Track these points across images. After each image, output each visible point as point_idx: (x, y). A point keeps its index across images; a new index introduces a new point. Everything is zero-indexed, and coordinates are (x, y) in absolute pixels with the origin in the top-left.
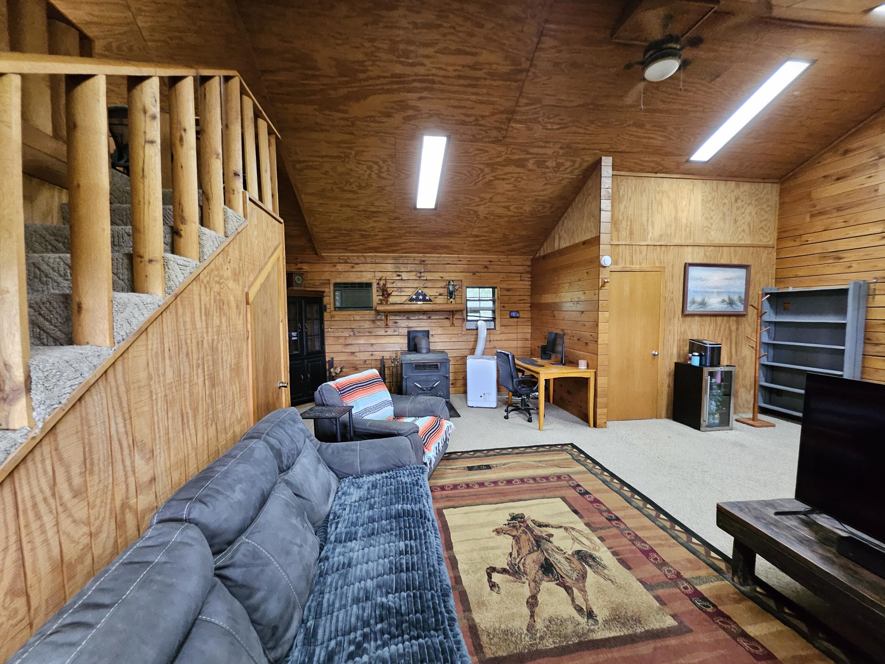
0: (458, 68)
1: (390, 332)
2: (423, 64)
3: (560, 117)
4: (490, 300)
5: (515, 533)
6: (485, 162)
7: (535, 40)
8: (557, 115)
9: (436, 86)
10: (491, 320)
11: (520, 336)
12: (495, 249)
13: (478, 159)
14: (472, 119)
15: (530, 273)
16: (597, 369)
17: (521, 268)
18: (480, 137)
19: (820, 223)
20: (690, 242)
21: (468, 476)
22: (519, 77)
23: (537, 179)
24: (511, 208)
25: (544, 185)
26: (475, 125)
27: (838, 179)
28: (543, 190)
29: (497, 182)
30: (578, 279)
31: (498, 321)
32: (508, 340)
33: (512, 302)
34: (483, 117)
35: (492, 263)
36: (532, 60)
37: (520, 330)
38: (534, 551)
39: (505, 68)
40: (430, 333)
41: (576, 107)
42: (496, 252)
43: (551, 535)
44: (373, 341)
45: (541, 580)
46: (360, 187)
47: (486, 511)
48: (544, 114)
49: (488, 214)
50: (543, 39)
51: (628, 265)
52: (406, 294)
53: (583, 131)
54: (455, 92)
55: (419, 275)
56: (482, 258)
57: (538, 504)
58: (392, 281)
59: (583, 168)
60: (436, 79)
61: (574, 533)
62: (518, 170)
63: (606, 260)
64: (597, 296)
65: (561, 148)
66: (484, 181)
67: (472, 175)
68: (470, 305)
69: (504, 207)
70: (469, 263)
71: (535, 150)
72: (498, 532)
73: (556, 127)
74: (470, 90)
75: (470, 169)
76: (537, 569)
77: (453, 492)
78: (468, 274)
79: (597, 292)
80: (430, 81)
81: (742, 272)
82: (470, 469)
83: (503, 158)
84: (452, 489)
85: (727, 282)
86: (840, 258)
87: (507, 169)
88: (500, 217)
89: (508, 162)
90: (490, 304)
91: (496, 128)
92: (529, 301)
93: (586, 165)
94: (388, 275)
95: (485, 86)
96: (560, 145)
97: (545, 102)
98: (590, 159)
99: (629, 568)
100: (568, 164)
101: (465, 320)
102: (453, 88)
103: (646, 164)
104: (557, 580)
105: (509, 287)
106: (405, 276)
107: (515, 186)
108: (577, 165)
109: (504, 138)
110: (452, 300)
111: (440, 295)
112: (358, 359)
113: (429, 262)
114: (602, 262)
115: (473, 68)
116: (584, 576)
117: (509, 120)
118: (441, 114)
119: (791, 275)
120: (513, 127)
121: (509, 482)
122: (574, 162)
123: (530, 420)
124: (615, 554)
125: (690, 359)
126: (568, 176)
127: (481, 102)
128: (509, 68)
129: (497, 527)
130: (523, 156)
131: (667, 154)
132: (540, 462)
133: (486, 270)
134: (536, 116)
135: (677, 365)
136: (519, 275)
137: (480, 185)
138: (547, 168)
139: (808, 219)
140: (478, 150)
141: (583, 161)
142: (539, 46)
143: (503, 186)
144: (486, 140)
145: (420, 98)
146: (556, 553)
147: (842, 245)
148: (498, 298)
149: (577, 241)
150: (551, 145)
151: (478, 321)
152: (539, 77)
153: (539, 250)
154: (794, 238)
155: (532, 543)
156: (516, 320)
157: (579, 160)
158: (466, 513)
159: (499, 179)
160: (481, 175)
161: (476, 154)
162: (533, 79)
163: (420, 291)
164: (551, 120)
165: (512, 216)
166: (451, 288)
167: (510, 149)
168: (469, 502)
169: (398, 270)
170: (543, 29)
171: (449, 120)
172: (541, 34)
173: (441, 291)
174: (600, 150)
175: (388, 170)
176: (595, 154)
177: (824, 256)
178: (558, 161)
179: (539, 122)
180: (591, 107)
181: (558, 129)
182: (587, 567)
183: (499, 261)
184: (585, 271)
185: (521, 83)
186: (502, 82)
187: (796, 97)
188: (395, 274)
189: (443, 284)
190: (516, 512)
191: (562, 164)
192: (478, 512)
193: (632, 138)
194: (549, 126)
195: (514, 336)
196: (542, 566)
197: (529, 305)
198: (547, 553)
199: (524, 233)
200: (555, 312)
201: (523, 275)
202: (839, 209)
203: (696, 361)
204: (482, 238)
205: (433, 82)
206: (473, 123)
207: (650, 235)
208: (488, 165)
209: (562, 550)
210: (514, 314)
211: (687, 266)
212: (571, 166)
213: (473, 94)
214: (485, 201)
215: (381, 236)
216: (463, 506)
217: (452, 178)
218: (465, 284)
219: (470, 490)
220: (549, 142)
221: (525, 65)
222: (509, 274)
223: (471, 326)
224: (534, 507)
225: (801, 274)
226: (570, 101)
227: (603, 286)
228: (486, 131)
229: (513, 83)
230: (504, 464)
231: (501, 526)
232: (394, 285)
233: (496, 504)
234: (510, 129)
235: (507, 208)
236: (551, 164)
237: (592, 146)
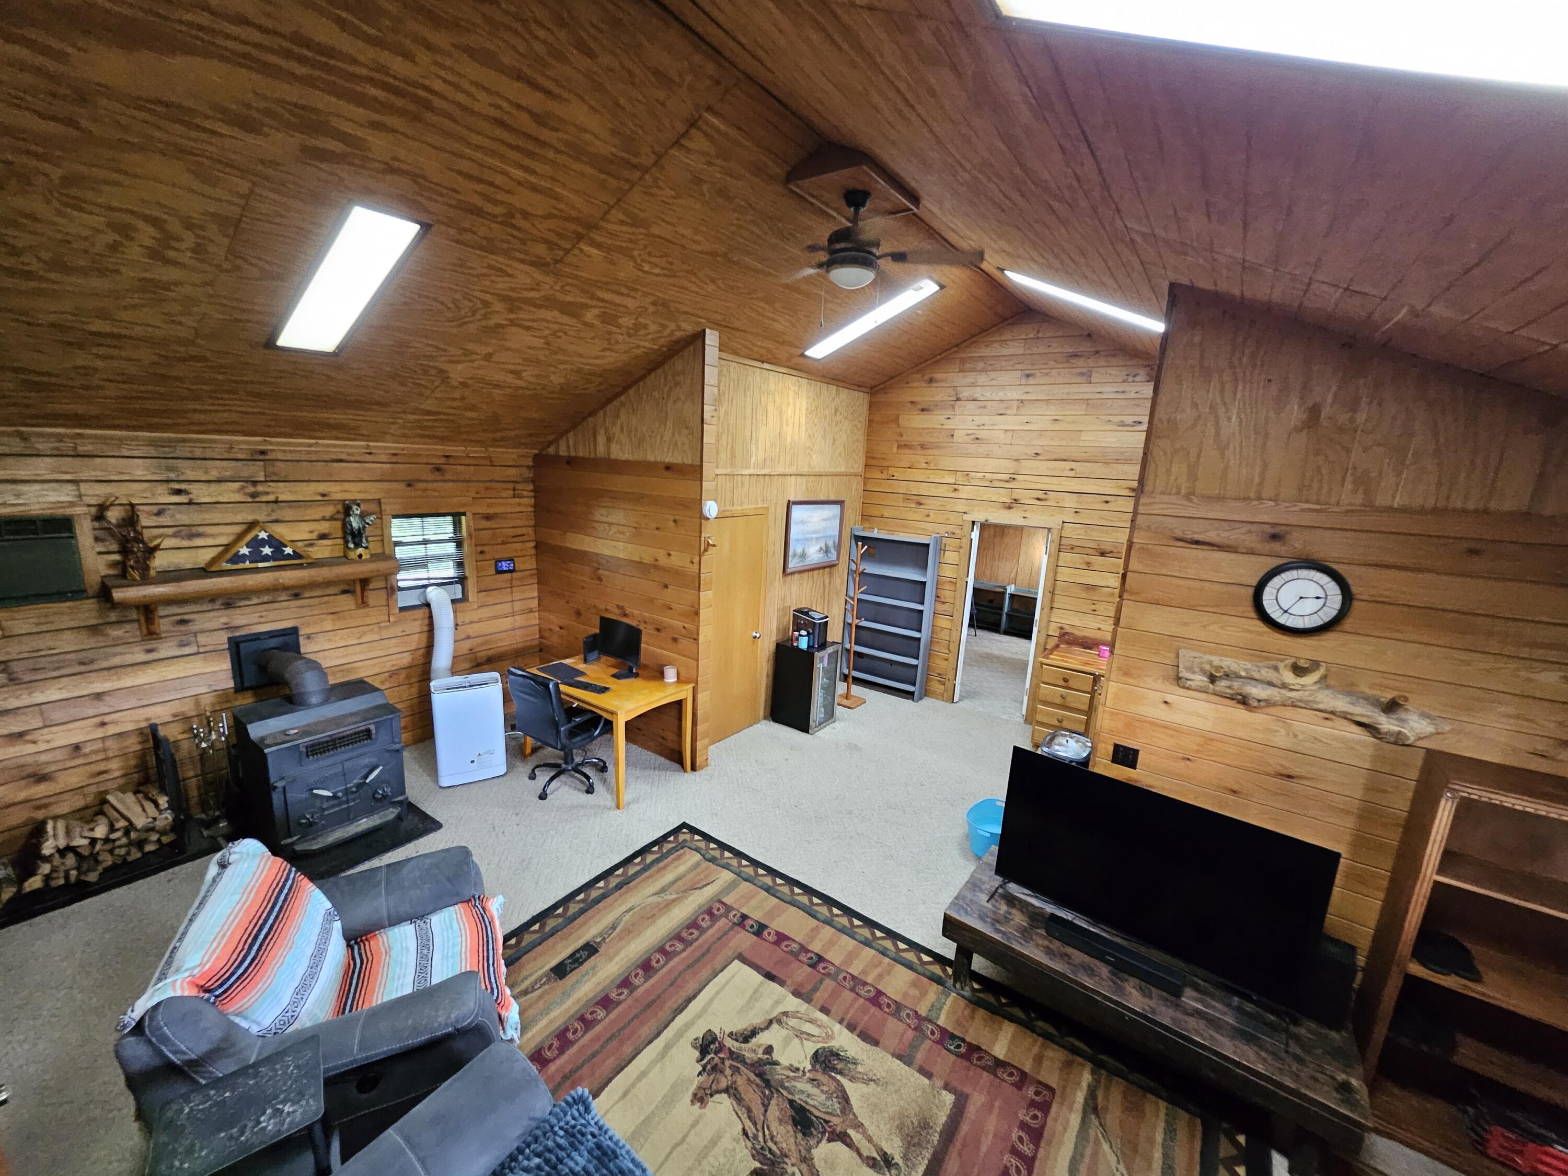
0: (505, 105)
1: (166, 649)
2: (408, 56)
3: (670, 259)
4: (449, 540)
5: (724, 1084)
6: (501, 292)
7: (681, 127)
8: (665, 255)
9: (428, 116)
10: (457, 583)
11: (518, 606)
12: (464, 436)
13: (488, 283)
14: (499, 210)
15: (533, 481)
16: (697, 683)
17: (513, 471)
18: (506, 246)
19: (907, 457)
20: (793, 470)
21: (566, 994)
22: (626, 174)
23: (593, 338)
24: (524, 374)
25: (603, 350)
26: (501, 223)
27: (923, 410)
28: (596, 358)
29: (514, 329)
30: (655, 526)
31: (471, 584)
32: (495, 618)
33: (499, 541)
34: (526, 215)
35: (452, 461)
36: (660, 157)
37: (517, 596)
38: (770, 1099)
39: (605, 146)
40: (301, 633)
41: (701, 253)
42: (465, 441)
43: (769, 1050)
44: (99, 686)
45: (809, 1150)
46: (58, 265)
47: (654, 1063)
48: (646, 247)
49: (471, 378)
50: (693, 131)
51: (728, 508)
52: (210, 541)
53: (697, 289)
54: (478, 148)
55: (251, 489)
56: (427, 450)
57: (718, 993)
58: (155, 509)
59: (674, 338)
60: (437, 102)
61: (792, 1022)
62: (565, 319)
63: (711, 508)
64: (697, 566)
65: (654, 304)
66: (484, 323)
67: (459, 309)
68: (400, 553)
69: (512, 372)
70: (394, 459)
71: (608, 296)
72: (700, 1098)
73: (657, 271)
74: (516, 156)
75: (458, 296)
76: (792, 1133)
77: (566, 1057)
78: (394, 485)
79: (696, 560)
80: (415, 99)
81: (836, 509)
82: (560, 971)
83: (542, 293)
84: (562, 1050)
85: (824, 524)
86: (920, 504)
87: (542, 313)
88: (497, 386)
89: (549, 303)
90: (451, 548)
91: (546, 242)
92: (533, 537)
93: (678, 334)
94: (138, 494)
95: (553, 163)
96: (653, 299)
97: (655, 230)
98: (689, 328)
99: (875, 1043)
100: (653, 328)
101: (392, 590)
102: (476, 139)
103: (756, 349)
104: (823, 1133)
105: (491, 511)
106: (201, 493)
107: (548, 344)
108: (668, 331)
109: (557, 262)
110: (360, 550)
111: (323, 537)
112: (42, 747)
113: (280, 456)
114: (706, 512)
115: (540, 119)
116: (845, 1099)
117: (580, 237)
118: (424, 178)
119: (877, 513)
120: (581, 251)
121: (646, 967)
122: (664, 327)
123: (590, 790)
124: (851, 1027)
125: (797, 639)
126: (647, 344)
127: (534, 189)
128: (614, 150)
129: (693, 1088)
130: (585, 301)
131: (783, 343)
132: (663, 890)
133: (437, 476)
134: (630, 246)
135: (778, 646)
136: (511, 486)
137: (472, 328)
138: (619, 326)
139: (895, 449)
140: (490, 267)
141: (679, 328)
142: (682, 141)
143: (520, 339)
144: (518, 255)
145: (375, 126)
146: (794, 1079)
147: (924, 489)
148: (470, 535)
149: (651, 458)
150: (638, 295)
151: (425, 586)
152: (660, 188)
153: (556, 441)
154: (883, 469)
155: (757, 1085)
156: (508, 576)
157: (672, 326)
158: (625, 1094)
159: (520, 326)
160: (483, 312)
161: (482, 275)
162: (650, 187)
163: (263, 535)
164: (654, 260)
165: (522, 388)
166: (355, 523)
167: (560, 284)
168: (610, 1063)
169: (172, 476)
170: (700, 117)
171: (441, 195)
172: (693, 124)
173: (325, 527)
174: (707, 319)
175: (198, 250)
176: (698, 324)
177: (907, 497)
178: (641, 320)
179: (632, 257)
180: (719, 259)
181: (658, 275)
182: (838, 1077)
183: (468, 457)
184: (671, 518)
185: (626, 187)
186: (594, 172)
187: (917, 315)
188: (162, 489)
189: (329, 511)
190: (698, 1031)
191: (645, 327)
192: (643, 1074)
193: (753, 315)
194: (646, 268)
195: (507, 608)
196: (795, 1123)
197: (533, 544)
198: (786, 1088)
199: (535, 415)
200: (601, 571)
201: (519, 486)
202: (923, 447)
203: (803, 644)
204: (442, 417)
205: (429, 107)
206: (500, 219)
207: (754, 458)
208: (504, 298)
209: (798, 1069)
210: (504, 566)
211: (789, 505)
212: (659, 332)
213: (521, 167)
214: (475, 357)
215: (112, 390)
216: (610, 1080)
217: (405, 304)
218: (388, 508)
219: (598, 1029)
220: (636, 290)
221: (647, 159)
222: (488, 485)
223: (410, 599)
224: (715, 1004)
225: (886, 515)
226: (695, 242)
227: (706, 550)
228: (523, 242)
229: (610, 180)
230: (614, 927)
231: (697, 1081)
232: (163, 520)
233: (658, 1035)
234: (576, 251)
235: (517, 374)
236: (626, 321)
237: (700, 313)
